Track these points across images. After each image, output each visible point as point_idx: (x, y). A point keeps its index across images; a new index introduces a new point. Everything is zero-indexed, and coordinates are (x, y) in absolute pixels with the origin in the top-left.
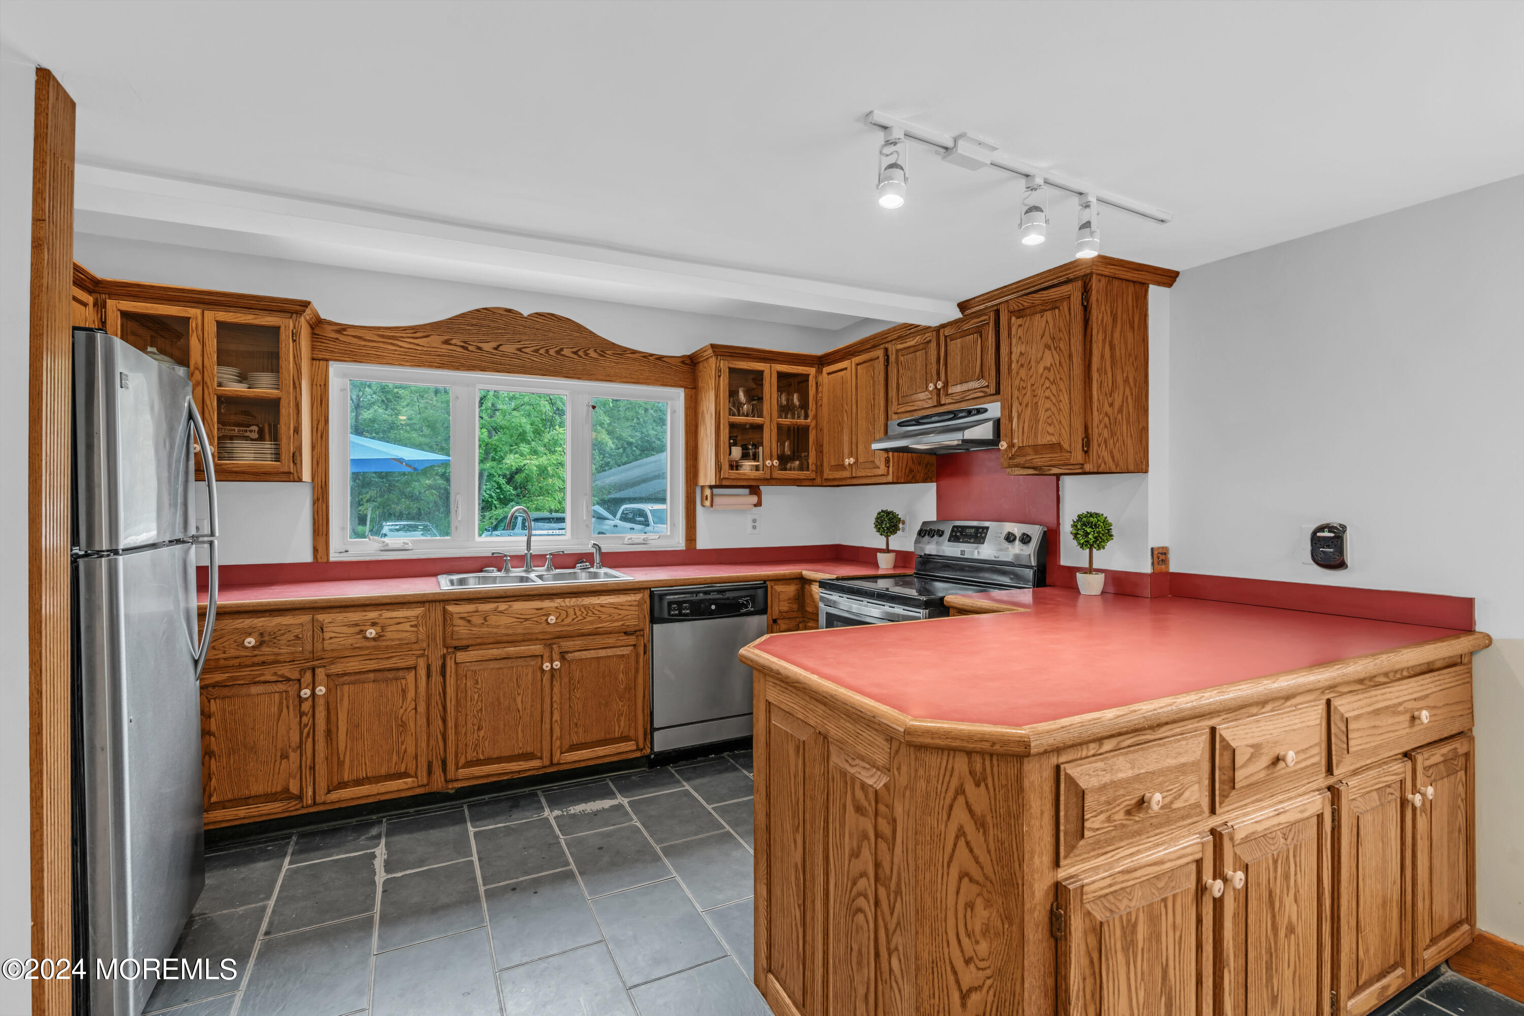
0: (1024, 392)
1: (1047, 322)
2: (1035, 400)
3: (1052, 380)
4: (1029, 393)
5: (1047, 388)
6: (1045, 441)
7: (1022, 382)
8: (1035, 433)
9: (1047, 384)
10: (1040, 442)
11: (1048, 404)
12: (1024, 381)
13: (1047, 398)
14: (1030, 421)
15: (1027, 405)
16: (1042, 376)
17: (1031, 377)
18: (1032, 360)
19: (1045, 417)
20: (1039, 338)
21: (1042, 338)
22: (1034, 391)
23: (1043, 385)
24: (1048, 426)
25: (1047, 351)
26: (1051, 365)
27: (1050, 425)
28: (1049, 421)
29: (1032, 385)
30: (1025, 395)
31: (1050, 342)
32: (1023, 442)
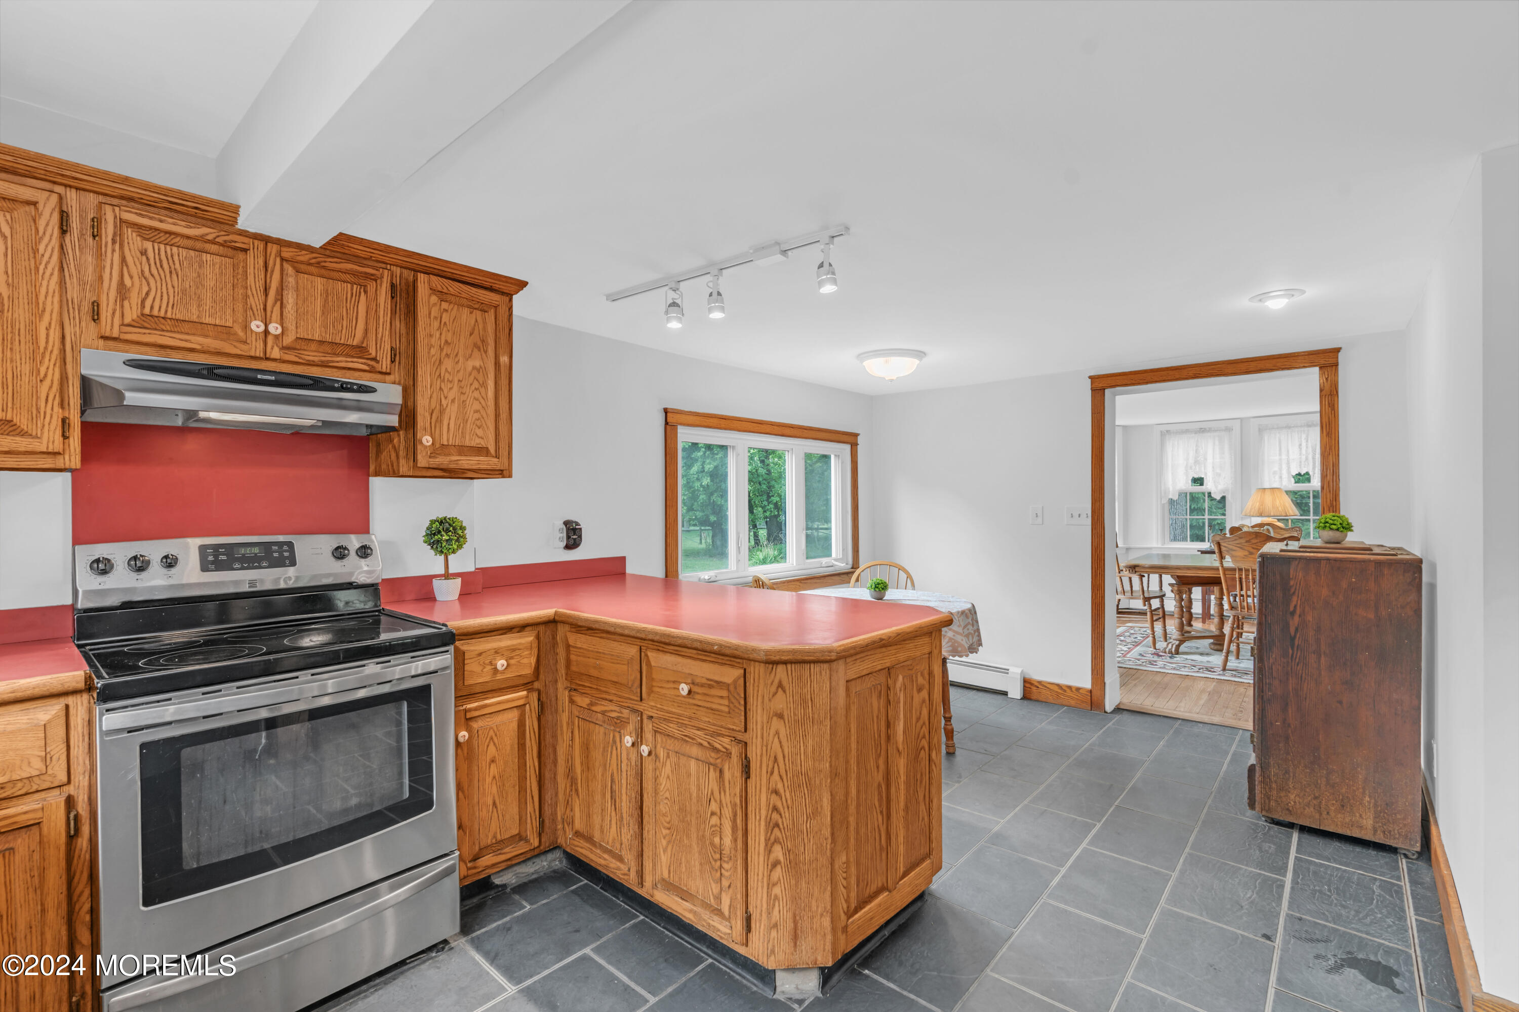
0: (450, 385)
1: (476, 321)
2: (463, 398)
3: (481, 382)
4: (455, 389)
5: (476, 389)
6: (473, 444)
7: (447, 374)
8: (462, 433)
9: (476, 385)
10: (467, 443)
11: (476, 406)
12: (450, 373)
13: (477, 400)
14: (457, 418)
15: (453, 401)
16: (470, 374)
17: (458, 371)
18: (460, 354)
19: (474, 419)
20: (468, 333)
21: (471, 335)
22: (461, 387)
23: (471, 385)
24: (477, 428)
25: (476, 350)
26: (481, 367)
27: (479, 428)
28: (478, 423)
29: (459, 381)
30: (451, 389)
31: (479, 343)
32: (448, 440)
